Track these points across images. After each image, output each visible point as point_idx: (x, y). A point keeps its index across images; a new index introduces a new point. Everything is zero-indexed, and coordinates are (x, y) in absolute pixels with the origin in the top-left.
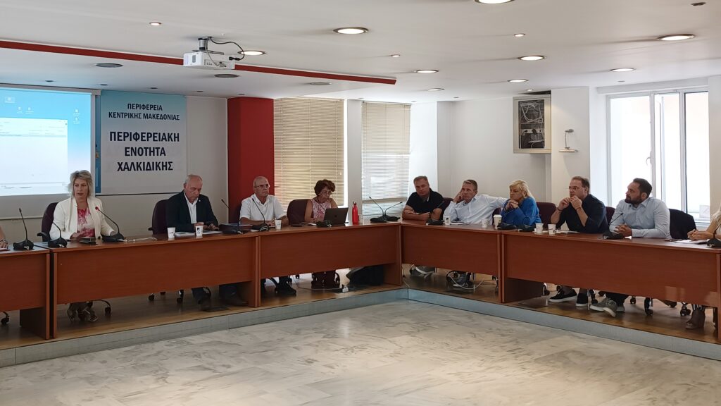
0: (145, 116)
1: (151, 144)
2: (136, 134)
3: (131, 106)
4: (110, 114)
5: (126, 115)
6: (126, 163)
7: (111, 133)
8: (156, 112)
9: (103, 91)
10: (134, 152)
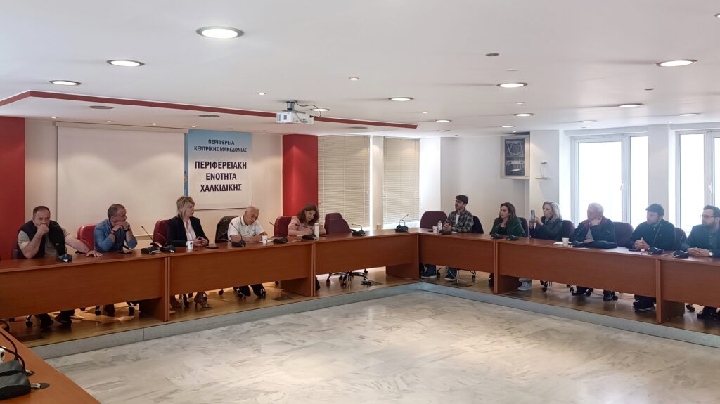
0: (222, 149)
1: (225, 170)
2: (215, 163)
3: (210, 141)
4: (195, 148)
5: (207, 148)
6: (207, 186)
7: (196, 162)
8: (229, 146)
9: (191, 131)
10: (214, 177)
